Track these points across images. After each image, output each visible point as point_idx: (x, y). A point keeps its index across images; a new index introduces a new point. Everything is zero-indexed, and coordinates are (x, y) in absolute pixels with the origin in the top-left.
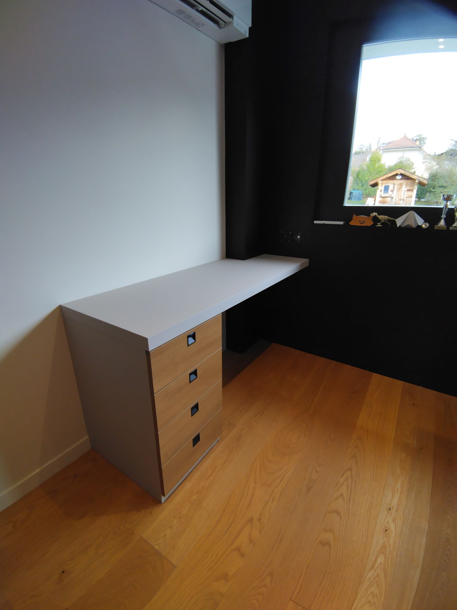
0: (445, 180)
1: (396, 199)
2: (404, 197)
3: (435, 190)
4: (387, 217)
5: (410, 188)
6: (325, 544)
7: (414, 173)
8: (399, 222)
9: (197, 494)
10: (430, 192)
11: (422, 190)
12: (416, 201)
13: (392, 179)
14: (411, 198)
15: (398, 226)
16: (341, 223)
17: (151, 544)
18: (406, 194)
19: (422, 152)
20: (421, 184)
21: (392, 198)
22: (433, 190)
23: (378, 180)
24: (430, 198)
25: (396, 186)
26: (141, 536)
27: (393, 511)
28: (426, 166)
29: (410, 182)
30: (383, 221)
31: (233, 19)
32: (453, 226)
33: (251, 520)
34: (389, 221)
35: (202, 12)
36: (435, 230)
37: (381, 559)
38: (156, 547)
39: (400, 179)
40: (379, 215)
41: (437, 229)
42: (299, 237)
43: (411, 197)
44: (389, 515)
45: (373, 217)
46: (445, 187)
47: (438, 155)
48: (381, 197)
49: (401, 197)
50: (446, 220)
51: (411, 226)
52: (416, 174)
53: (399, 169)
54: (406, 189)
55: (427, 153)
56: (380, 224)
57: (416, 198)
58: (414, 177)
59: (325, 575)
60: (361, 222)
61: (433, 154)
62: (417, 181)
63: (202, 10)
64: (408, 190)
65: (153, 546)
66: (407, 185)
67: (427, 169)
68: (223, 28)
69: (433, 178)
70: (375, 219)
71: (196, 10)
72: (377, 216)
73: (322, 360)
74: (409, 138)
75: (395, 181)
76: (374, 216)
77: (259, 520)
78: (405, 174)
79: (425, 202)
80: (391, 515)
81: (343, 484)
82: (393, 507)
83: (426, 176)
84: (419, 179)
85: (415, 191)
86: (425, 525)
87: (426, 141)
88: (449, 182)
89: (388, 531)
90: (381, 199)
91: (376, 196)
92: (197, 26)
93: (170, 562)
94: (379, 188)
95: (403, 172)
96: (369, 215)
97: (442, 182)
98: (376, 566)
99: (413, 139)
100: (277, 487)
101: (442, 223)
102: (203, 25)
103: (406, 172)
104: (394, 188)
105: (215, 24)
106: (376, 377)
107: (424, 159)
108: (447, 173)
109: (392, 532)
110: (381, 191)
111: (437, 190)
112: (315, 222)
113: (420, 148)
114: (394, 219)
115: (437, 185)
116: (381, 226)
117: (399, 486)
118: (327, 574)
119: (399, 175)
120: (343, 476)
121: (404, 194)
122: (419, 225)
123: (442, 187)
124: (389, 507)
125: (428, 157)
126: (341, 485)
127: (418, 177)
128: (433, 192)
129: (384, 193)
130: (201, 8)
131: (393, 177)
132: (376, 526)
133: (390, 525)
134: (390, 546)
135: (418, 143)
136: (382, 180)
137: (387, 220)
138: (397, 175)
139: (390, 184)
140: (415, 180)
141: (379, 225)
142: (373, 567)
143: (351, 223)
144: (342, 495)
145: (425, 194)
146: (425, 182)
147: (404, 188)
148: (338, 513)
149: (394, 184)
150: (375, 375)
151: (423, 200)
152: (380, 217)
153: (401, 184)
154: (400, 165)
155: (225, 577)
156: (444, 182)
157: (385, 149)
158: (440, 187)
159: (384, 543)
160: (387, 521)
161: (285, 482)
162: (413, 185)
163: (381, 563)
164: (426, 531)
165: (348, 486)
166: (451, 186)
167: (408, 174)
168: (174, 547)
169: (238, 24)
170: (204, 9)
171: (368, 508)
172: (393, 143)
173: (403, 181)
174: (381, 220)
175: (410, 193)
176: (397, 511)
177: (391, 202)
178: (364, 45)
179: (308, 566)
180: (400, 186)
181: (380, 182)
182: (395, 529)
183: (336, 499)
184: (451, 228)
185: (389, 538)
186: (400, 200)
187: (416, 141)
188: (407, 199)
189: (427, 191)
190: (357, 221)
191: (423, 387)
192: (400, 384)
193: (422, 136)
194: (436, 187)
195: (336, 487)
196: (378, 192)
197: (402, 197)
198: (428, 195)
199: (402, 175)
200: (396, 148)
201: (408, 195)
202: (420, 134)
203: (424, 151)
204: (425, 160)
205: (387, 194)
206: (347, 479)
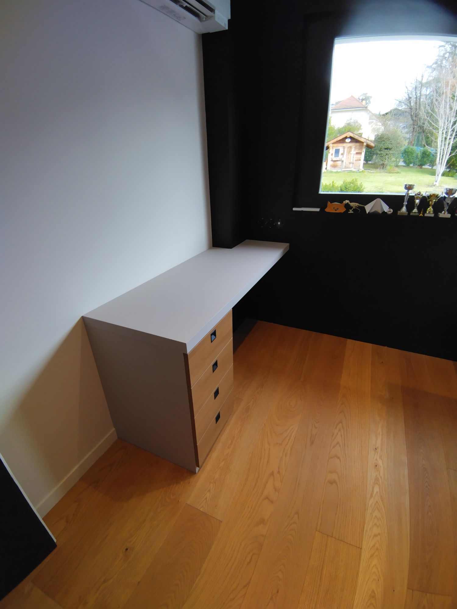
0: (391, 142)
1: (346, 163)
2: (353, 160)
3: (381, 152)
4: (357, 204)
5: (359, 151)
6: (332, 482)
7: (360, 135)
8: (368, 208)
9: (223, 461)
10: (377, 154)
11: (369, 152)
12: (364, 164)
13: (342, 142)
14: (360, 162)
15: (367, 213)
16: (318, 210)
17: (196, 508)
18: (356, 157)
19: (368, 112)
20: (368, 146)
21: (342, 161)
22: (379, 153)
23: (329, 143)
24: (377, 161)
25: (346, 150)
26: (186, 503)
27: (379, 450)
28: (372, 126)
29: (359, 145)
30: (355, 208)
31: (214, 13)
32: (413, 212)
33: (272, 474)
34: (359, 207)
35: (186, 8)
36: (398, 215)
37: (376, 489)
38: (201, 509)
39: (350, 142)
40: (350, 202)
41: (400, 215)
42: (279, 223)
43: (360, 160)
44: (376, 453)
45: (345, 204)
46: (390, 149)
47: (383, 115)
48: (332, 161)
49: (350, 160)
50: (407, 206)
51: (377, 212)
52: (363, 136)
53: (348, 131)
54: (355, 153)
55: (372, 112)
56: (351, 210)
57: (364, 161)
58: (362, 140)
59: (337, 507)
60: (335, 209)
61: (378, 113)
62: (365, 144)
63: (186, 6)
64: (357, 153)
65: (199, 508)
66: (356, 148)
67: (374, 130)
68: (204, 21)
69: (379, 140)
70: (348, 207)
71: (179, 6)
72: (349, 203)
73: (304, 333)
74: (356, 98)
75: (344, 145)
76: (347, 203)
77: (279, 472)
78: (353, 137)
79: (371, 164)
80: (377, 453)
81: (337, 434)
82: (378, 448)
83: (372, 138)
84: (367, 142)
85: (363, 154)
86: (404, 459)
87: (371, 100)
88: (394, 144)
89: (377, 466)
90: (332, 163)
91: (327, 159)
92: (178, 18)
93: (216, 518)
94: (330, 152)
95: (352, 135)
96: (342, 202)
97: (387, 143)
98: (374, 495)
99: (359, 98)
100: (287, 444)
101: (404, 209)
102: (185, 18)
103: (354, 135)
104: (344, 151)
105: (196, 17)
106: (350, 343)
107: (370, 119)
108: (392, 134)
109: (381, 467)
110: (332, 154)
111: (383, 153)
112: (294, 209)
113: (365, 108)
114: (363, 206)
115: (383, 147)
116: (353, 212)
117: (380, 430)
118: (339, 506)
119: (348, 138)
120: (336, 428)
121: (353, 158)
122: (384, 211)
123: (388, 149)
124: (375, 448)
125: (374, 117)
126: (336, 436)
127: (365, 140)
128: (380, 154)
129: (335, 156)
130: (185, 4)
131: (343, 141)
132: (368, 463)
133: (378, 462)
134: (381, 477)
135: (364, 102)
136: (333, 143)
137: (357, 206)
138: (346, 138)
139: (340, 147)
140: (363, 143)
141: (351, 212)
142: (371, 496)
143: (327, 210)
144: (338, 443)
145: (372, 156)
146: (373, 145)
147: (353, 152)
148: (338, 458)
149: (344, 148)
150: (349, 341)
151: (370, 162)
152: (352, 204)
153: (351, 147)
154: (349, 127)
155: (262, 521)
156: (390, 144)
157: (333, 110)
158: (385, 149)
159: (376, 476)
160: (375, 458)
161: (292, 440)
162: (361, 148)
163: (377, 492)
164: (407, 463)
165: (341, 436)
166: (395, 148)
167: (356, 137)
168: (216, 507)
169: (219, 18)
170: (188, 6)
171: (360, 451)
172: (341, 103)
173: (352, 144)
174: (353, 207)
175: (358, 156)
176: (381, 449)
177: (341, 165)
178: (336, 39)
179: (323, 502)
180: (349, 149)
181: (331, 146)
182: (383, 463)
183: (334, 447)
184: (411, 214)
185: (380, 472)
186: (350, 163)
187: (362, 101)
188: (356, 162)
189: (374, 153)
190: (332, 208)
191: (387, 347)
192: (370, 346)
193: (367, 95)
194: (382, 149)
195: (332, 437)
196: (330, 155)
197: (352, 161)
198: (374, 157)
199: (351, 138)
200: (343, 108)
201: (356, 158)
202: (365, 93)
203: (370, 112)
204: (371, 121)
205: (337, 158)
206: (340, 430)
